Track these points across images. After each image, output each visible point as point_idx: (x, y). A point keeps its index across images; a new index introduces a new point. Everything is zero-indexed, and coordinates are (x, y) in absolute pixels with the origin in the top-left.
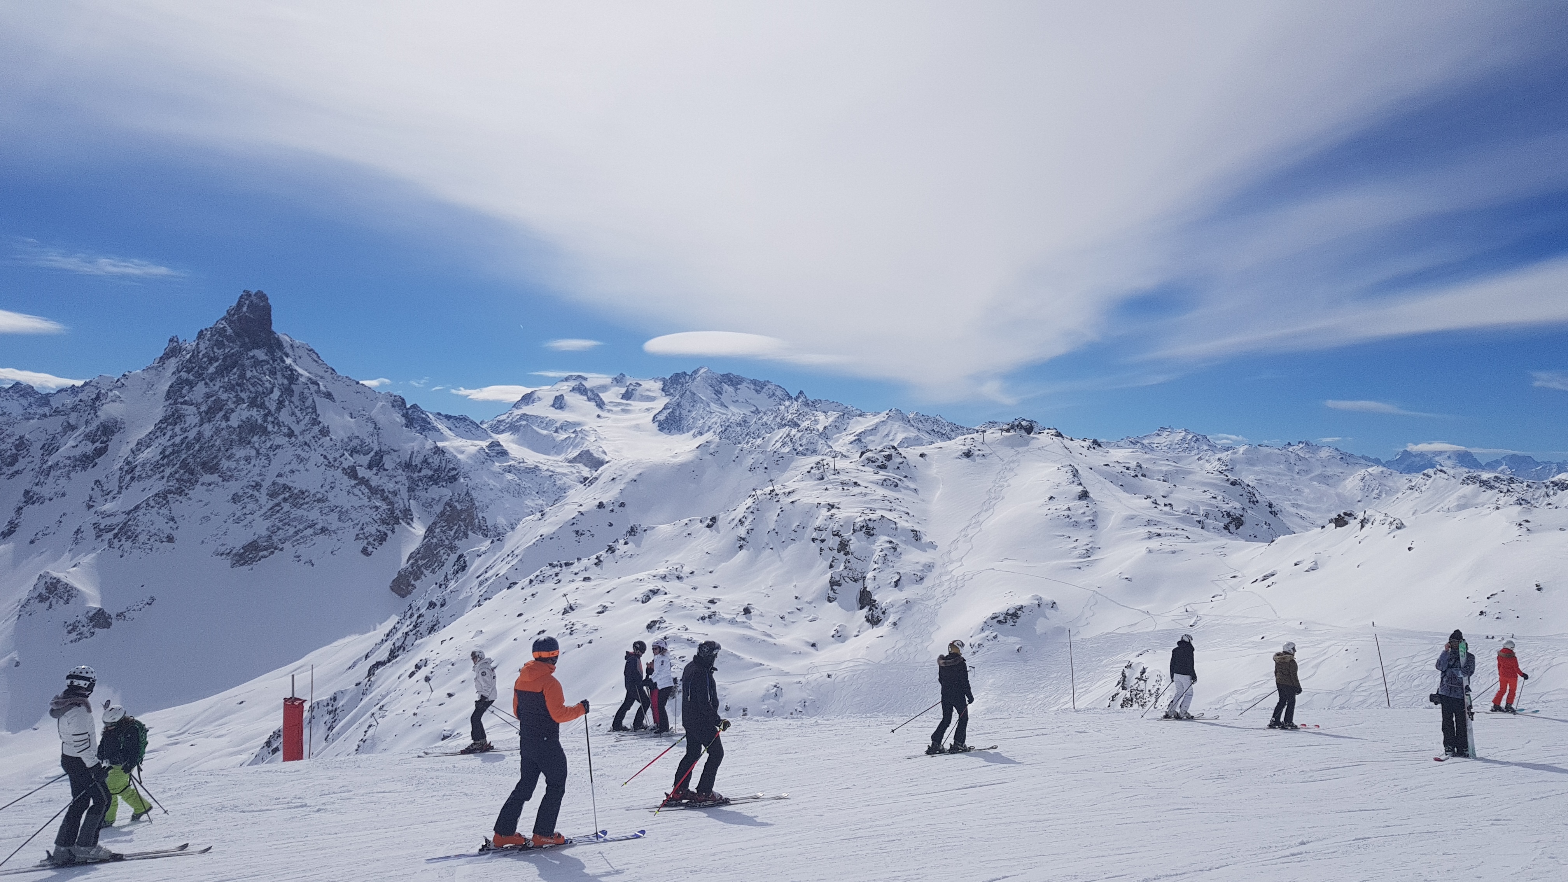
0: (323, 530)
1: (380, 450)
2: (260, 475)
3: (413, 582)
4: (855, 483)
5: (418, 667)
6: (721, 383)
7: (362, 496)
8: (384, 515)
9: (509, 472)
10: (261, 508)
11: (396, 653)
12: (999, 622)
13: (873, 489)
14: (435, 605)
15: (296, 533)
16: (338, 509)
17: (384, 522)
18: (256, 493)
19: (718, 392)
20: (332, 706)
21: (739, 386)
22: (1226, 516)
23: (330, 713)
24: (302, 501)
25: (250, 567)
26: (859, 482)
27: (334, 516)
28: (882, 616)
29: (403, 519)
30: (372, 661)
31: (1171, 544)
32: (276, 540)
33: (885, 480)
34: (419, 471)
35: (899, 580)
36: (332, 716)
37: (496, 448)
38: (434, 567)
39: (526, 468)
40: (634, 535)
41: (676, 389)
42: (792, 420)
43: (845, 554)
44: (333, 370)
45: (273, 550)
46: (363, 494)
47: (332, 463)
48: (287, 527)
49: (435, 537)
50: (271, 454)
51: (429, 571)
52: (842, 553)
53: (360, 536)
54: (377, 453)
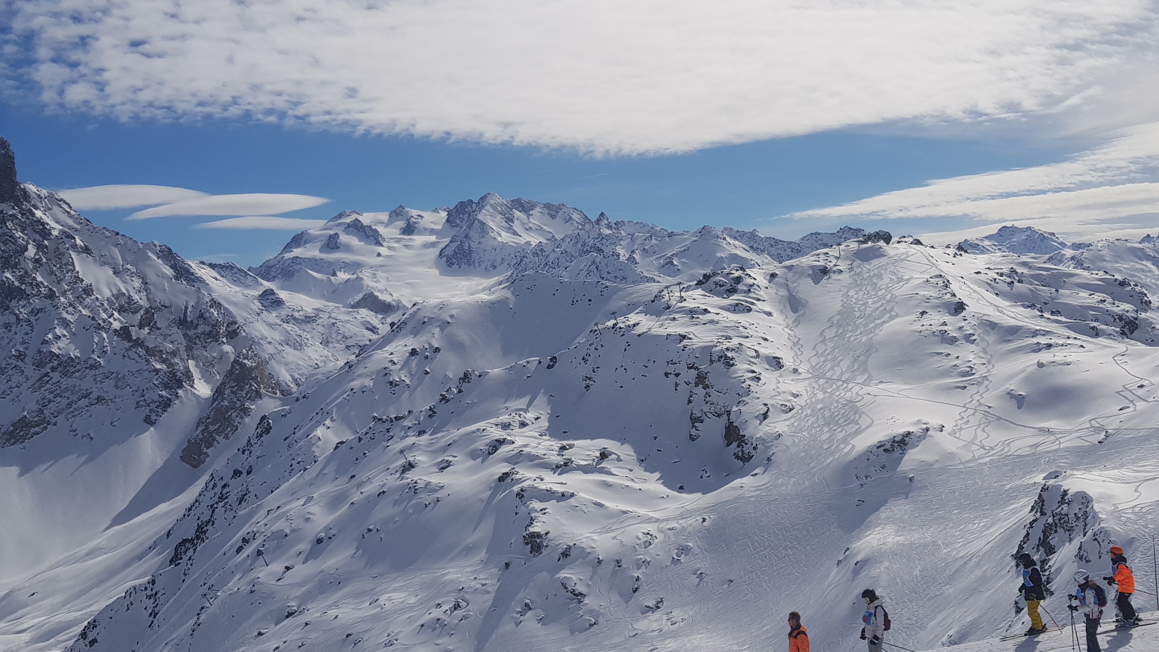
0: (99, 399)
1: (150, 307)
2: (23, 343)
3: (205, 450)
4: (705, 310)
5: (245, 541)
6: (511, 210)
7: (139, 359)
8: (166, 379)
9: (288, 323)
10: (28, 379)
11: (205, 528)
12: (886, 450)
13: (725, 315)
14: (241, 473)
15: (70, 404)
16: (114, 375)
17: (166, 386)
18: (20, 363)
19: (510, 220)
20: (152, 590)
21: (531, 212)
22: (1118, 320)
23: (149, 597)
24: (72, 370)
25: (21, 446)
26: (709, 309)
27: (110, 383)
28: (753, 452)
29: (185, 382)
30: (176, 539)
31: (1065, 354)
32: (48, 414)
33: (737, 305)
34: (196, 328)
35: (767, 412)
36: (152, 600)
37: (270, 297)
38: (227, 432)
39: (306, 317)
40: (469, 382)
41: (463, 220)
42: (594, 246)
43: (704, 388)
44: (88, 221)
45: (45, 425)
46: (140, 357)
47: (102, 324)
48: (59, 399)
49: (225, 399)
50: (32, 319)
51: (222, 437)
52: (701, 386)
53: (142, 403)
54: (147, 311)
